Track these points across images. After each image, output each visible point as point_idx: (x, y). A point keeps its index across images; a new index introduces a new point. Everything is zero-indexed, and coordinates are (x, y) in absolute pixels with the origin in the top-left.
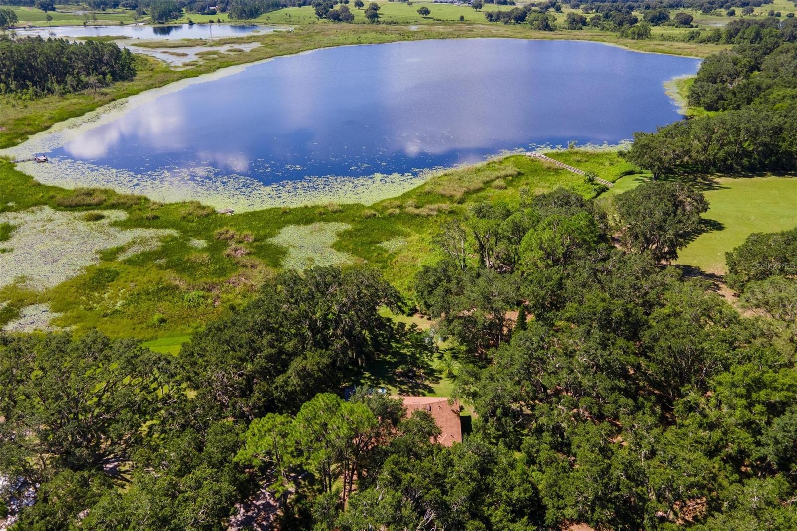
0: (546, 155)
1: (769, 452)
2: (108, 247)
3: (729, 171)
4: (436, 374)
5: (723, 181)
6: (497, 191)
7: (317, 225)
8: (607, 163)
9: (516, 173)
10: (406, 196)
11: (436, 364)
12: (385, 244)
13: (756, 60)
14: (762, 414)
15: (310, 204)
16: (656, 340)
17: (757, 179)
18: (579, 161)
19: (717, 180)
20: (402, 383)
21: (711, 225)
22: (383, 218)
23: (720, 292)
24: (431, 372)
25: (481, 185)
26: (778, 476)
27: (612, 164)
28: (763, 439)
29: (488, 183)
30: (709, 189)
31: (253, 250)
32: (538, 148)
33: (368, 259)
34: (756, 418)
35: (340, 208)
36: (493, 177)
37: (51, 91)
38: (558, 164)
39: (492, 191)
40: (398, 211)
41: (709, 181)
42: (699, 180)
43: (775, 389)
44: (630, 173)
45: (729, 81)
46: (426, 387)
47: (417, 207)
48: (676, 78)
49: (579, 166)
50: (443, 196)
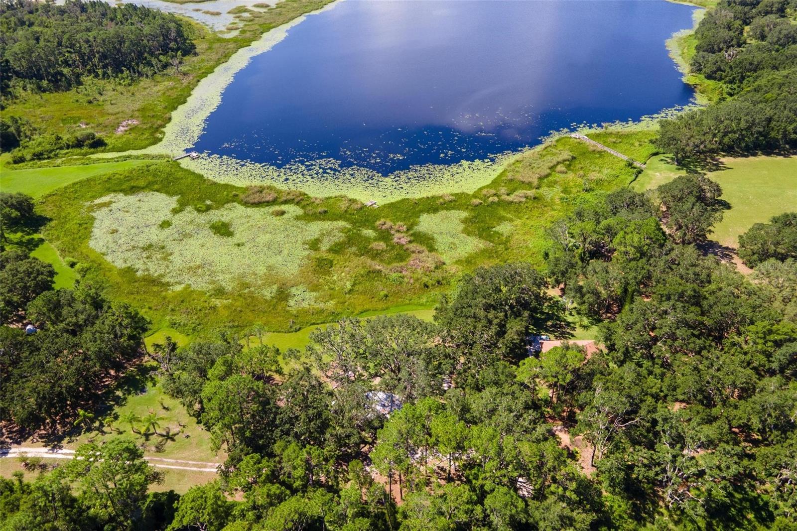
0: (587, 135)
1: (775, 366)
2: (307, 239)
3: (730, 150)
4: (572, 325)
5: (727, 160)
6: (562, 176)
7: (443, 213)
8: (637, 144)
9: (570, 157)
10: (495, 183)
11: (570, 319)
12: (498, 229)
13: (745, 14)
14: (772, 347)
15: (430, 195)
16: (711, 307)
17: (751, 158)
18: (614, 142)
19: (723, 160)
20: (553, 331)
21: (723, 205)
22: (488, 206)
23: (733, 261)
24: (568, 324)
25: (549, 171)
26: (778, 376)
27: (640, 145)
28: (773, 359)
29: (552, 168)
30: (717, 170)
31: (412, 238)
32: (579, 127)
33: (492, 242)
34: (769, 349)
35: (454, 198)
36: (555, 162)
37: (140, 74)
38: (600, 147)
39: (557, 175)
40: (496, 199)
41: (716, 161)
42: (709, 160)
43: (779, 334)
44: (656, 154)
45: (725, 49)
46: (569, 333)
47: (508, 195)
48: (675, 35)
49: (616, 147)
50: (523, 182)
